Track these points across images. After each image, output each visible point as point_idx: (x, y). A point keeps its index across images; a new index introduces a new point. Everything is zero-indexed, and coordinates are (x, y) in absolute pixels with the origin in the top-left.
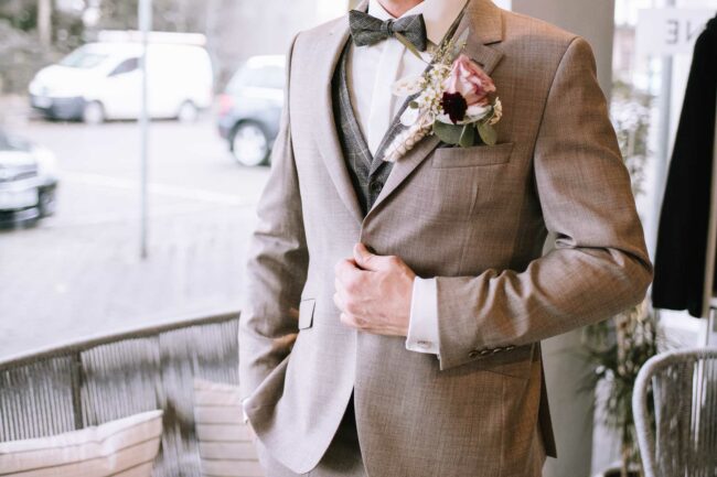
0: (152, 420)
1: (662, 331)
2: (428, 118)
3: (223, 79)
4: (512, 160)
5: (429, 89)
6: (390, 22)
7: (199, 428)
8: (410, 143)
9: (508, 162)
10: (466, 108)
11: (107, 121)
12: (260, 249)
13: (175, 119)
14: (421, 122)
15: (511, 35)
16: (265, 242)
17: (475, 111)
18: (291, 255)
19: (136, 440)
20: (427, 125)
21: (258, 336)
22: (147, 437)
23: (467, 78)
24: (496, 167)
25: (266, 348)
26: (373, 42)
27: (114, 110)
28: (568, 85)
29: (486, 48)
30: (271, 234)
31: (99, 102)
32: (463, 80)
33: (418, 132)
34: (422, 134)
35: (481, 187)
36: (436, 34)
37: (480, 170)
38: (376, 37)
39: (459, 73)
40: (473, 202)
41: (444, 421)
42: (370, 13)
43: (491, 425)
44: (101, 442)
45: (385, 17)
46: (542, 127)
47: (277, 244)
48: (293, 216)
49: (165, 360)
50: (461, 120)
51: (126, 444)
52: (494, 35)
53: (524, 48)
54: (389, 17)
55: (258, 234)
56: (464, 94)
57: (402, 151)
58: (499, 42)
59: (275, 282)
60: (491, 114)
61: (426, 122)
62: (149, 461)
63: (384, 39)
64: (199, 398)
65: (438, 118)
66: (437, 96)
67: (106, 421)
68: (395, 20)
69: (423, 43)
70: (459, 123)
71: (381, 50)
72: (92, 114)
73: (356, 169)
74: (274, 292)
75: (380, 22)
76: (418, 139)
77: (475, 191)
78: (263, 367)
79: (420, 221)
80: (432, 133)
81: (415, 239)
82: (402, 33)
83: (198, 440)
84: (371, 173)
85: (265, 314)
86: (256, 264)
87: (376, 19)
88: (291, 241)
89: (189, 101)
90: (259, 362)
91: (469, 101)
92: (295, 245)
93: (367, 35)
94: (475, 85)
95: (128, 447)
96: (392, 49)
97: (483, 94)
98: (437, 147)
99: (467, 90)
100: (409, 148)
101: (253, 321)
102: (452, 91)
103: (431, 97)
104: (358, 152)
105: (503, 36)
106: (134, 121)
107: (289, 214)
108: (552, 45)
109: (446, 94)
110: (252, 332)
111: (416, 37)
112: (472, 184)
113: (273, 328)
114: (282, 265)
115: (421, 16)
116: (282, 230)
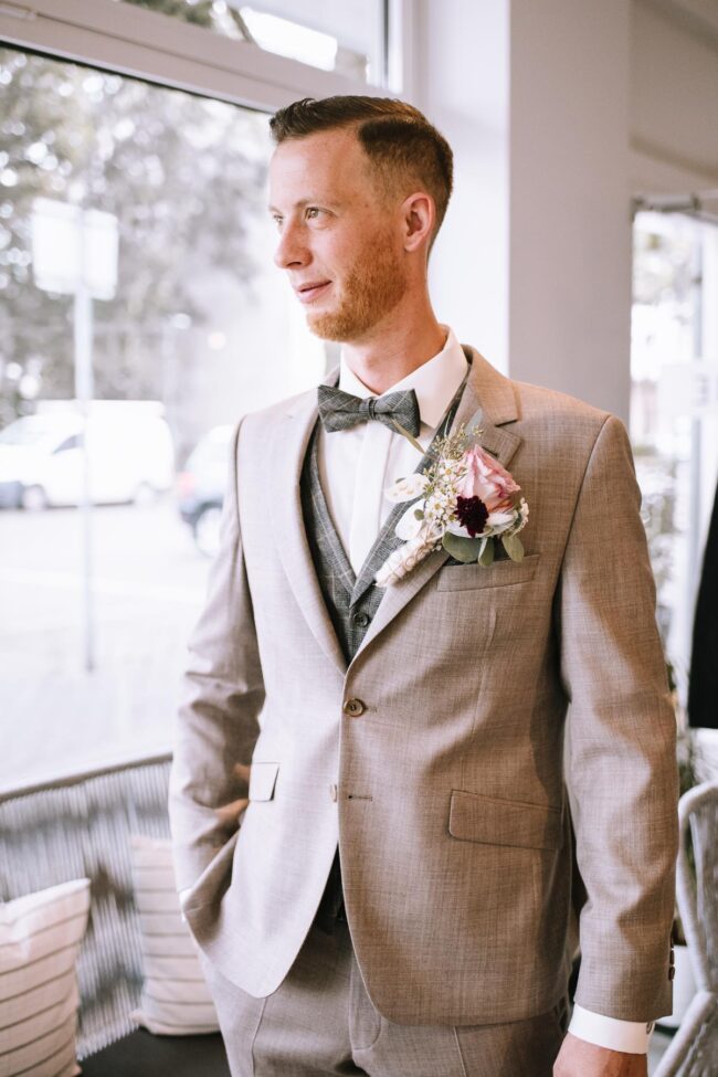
0: (77, 892)
1: (700, 749)
2: (435, 531)
3: (184, 454)
4: (537, 575)
5: (438, 493)
6: (372, 401)
7: (140, 898)
8: (411, 563)
9: (533, 579)
10: (488, 516)
11: (50, 507)
12: (195, 693)
13: (129, 503)
14: (425, 534)
15: (530, 412)
16: (202, 684)
17: (499, 520)
18: (236, 700)
19: (57, 919)
20: (434, 539)
21: (198, 807)
22: (70, 913)
23: (487, 477)
24: (519, 586)
25: (210, 824)
26: (349, 426)
27: (56, 496)
28: (606, 477)
29: (500, 430)
30: (211, 675)
31: (38, 487)
32: (483, 480)
33: (422, 548)
34: (427, 551)
35: (500, 614)
36: (432, 415)
37: (498, 592)
38: (354, 420)
39: (476, 472)
40: (491, 634)
41: (461, 919)
42: (342, 388)
43: (521, 916)
44: (11, 925)
45: (363, 394)
46: (574, 532)
47: (218, 687)
48: (241, 653)
49: (94, 811)
50: (481, 532)
51: (43, 924)
52: (508, 413)
53: (546, 428)
54: (370, 394)
55: (191, 675)
56: (483, 498)
57: (401, 573)
58: (515, 421)
59: (216, 734)
60: (517, 522)
61: (432, 535)
62: (74, 945)
63: (364, 422)
64: (138, 859)
65: (448, 529)
66: (450, 502)
67: (20, 895)
68: (378, 398)
69: (416, 426)
70: (477, 535)
71: (361, 438)
72: (33, 499)
73: (335, 597)
74: (216, 748)
75: (359, 401)
76: (421, 556)
77: (493, 619)
78: (207, 847)
79: (423, 660)
80: (439, 548)
81: (416, 685)
82: (388, 414)
83: (139, 912)
84: (353, 601)
85: (206, 777)
86: (190, 713)
87: (353, 397)
88: (236, 682)
89: (145, 484)
90: (201, 841)
91: (489, 506)
92: (243, 688)
93: (341, 418)
94: (499, 486)
95: (47, 929)
96: (376, 434)
97: (506, 495)
98: (445, 565)
99: (488, 493)
100: (409, 569)
101: (190, 787)
102: (469, 494)
103: (443, 504)
104: (338, 575)
105: (519, 413)
106: (72, 507)
107: (236, 650)
108: (582, 424)
109: (459, 499)
110: (190, 802)
111: (407, 419)
112: (489, 611)
113: (217, 795)
114: (224, 712)
115: (413, 392)
116: (226, 670)
